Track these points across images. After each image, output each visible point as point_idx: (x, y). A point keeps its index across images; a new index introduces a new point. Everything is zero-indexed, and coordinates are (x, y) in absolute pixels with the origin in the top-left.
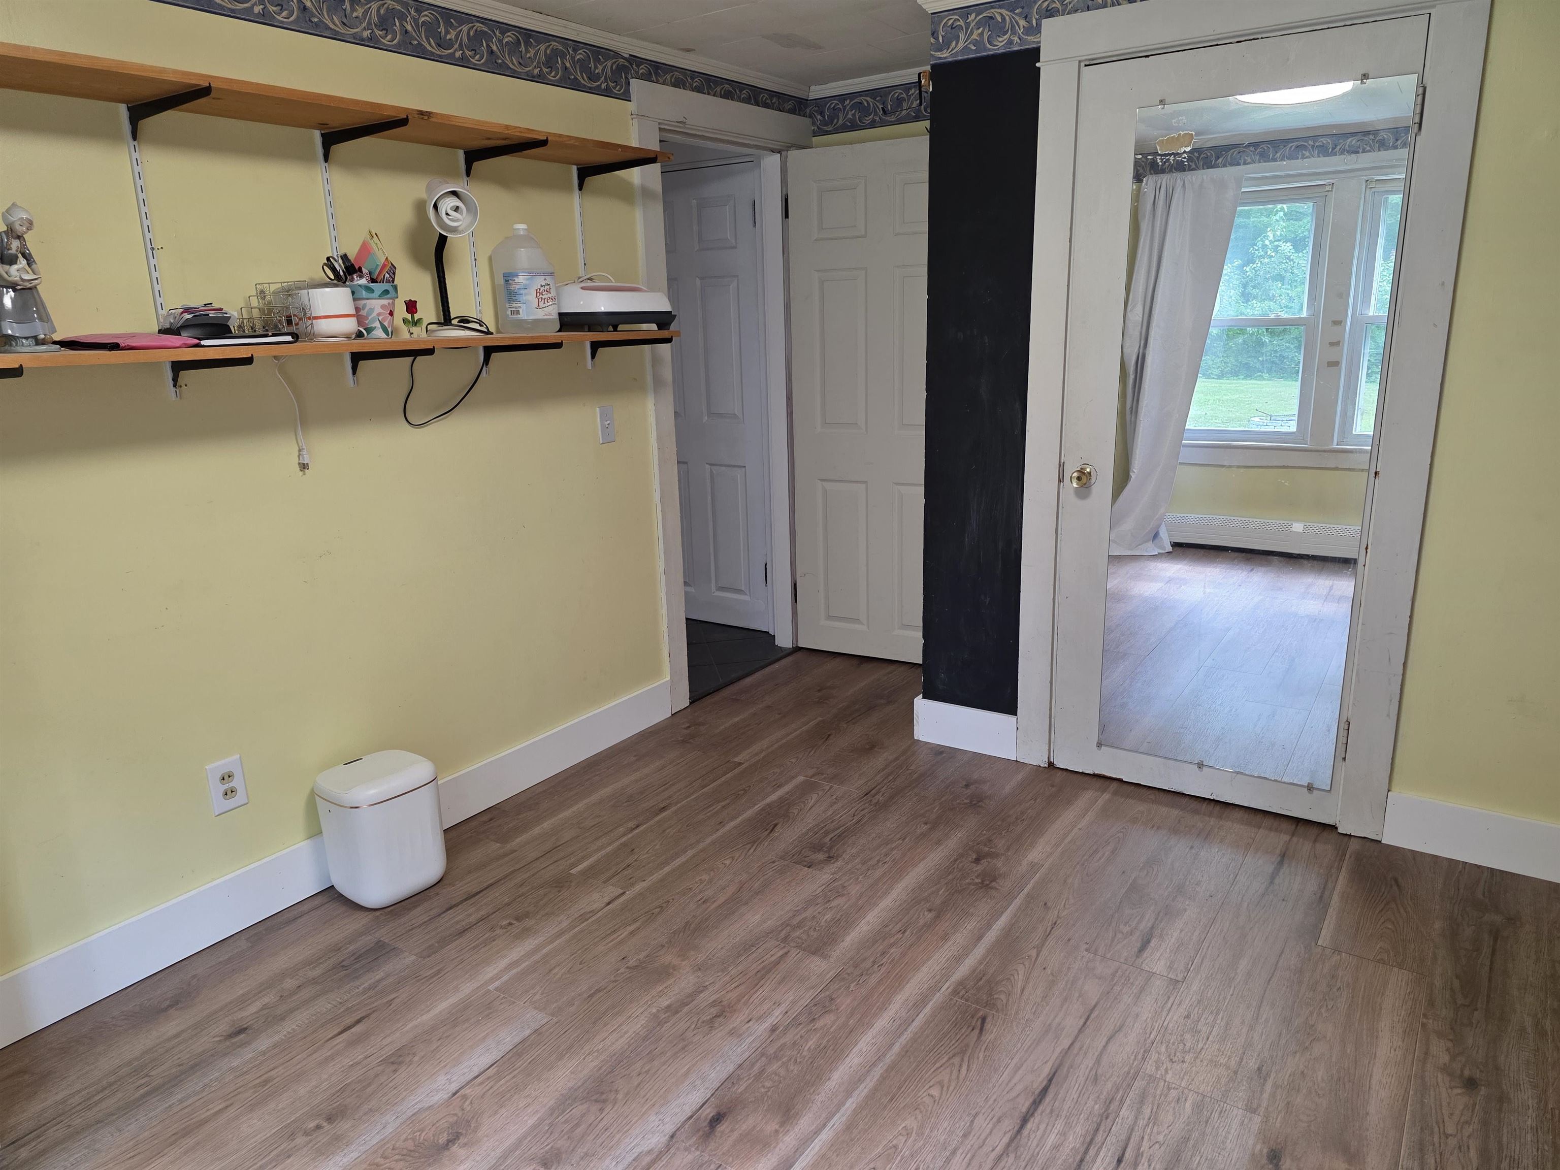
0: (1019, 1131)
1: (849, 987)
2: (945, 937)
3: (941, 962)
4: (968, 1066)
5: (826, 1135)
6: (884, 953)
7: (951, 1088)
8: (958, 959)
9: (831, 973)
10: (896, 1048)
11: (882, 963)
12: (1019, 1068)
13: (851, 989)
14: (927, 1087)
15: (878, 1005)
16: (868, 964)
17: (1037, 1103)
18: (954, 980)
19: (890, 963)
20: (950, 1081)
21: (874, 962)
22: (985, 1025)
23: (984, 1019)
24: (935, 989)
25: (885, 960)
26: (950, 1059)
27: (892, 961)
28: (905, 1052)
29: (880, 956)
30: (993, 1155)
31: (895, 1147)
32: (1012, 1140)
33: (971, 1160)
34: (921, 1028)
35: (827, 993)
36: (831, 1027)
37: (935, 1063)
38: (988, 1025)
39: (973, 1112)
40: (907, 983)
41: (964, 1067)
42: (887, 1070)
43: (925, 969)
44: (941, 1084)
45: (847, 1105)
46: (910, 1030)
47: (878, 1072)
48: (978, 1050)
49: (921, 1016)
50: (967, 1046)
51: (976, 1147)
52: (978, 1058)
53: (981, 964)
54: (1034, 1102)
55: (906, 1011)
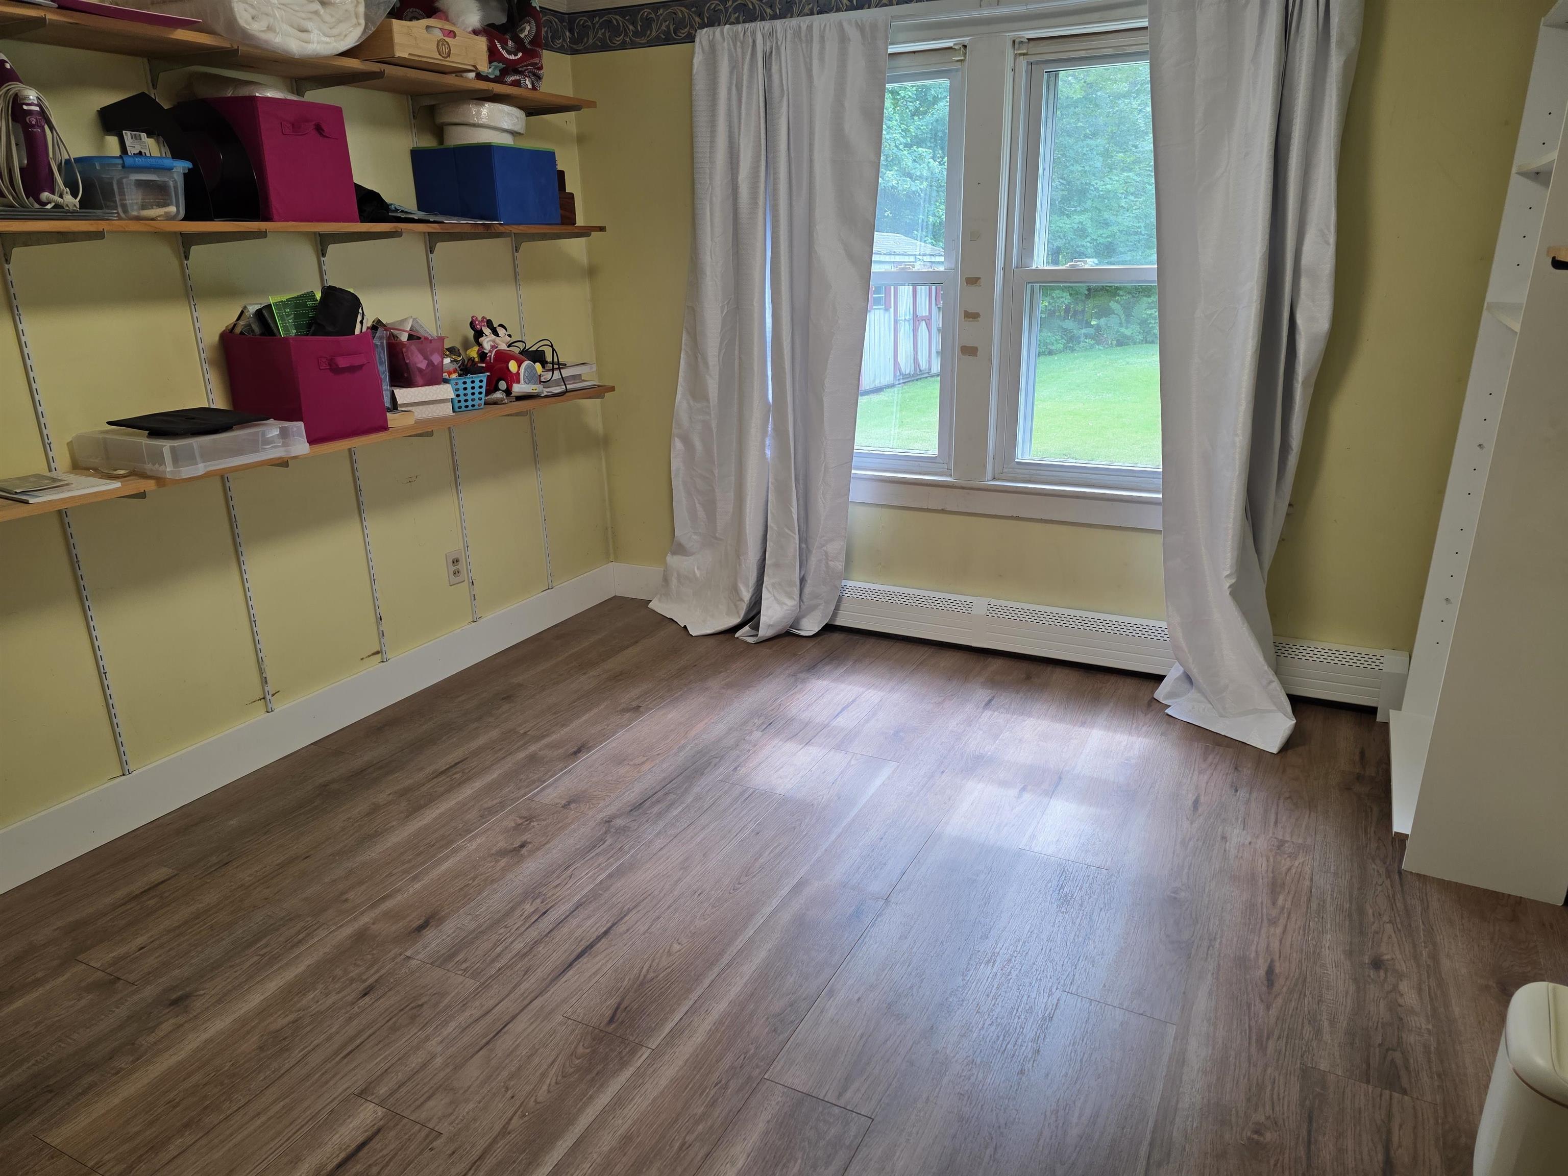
0: (613, 925)
1: (757, 1048)
2: (627, 1139)
3: (640, 1097)
4: (641, 972)
5: (768, 910)
6: (713, 1104)
7: (661, 951)
8: (618, 1102)
9: (779, 1068)
10: (707, 982)
11: (717, 1087)
12: (594, 974)
13: (754, 1045)
14: (682, 951)
15: (724, 1028)
16: (733, 1085)
17: (591, 946)
18: (631, 1069)
19: (706, 1088)
20: (661, 957)
21: (726, 1087)
22: (611, 1015)
23: (611, 1020)
24: (657, 1054)
25: (712, 1093)
26: (657, 977)
27: (703, 1092)
28: (698, 979)
29: (718, 1099)
30: (639, 908)
31: (713, 907)
32: (622, 918)
33: (658, 903)
34: (679, 1005)
35: (781, 1037)
36: (772, 998)
37: (672, 971)
38: (609, 1013)
39: (647, 935)
40: (687, 1060)
41: (644, 970)
42: (718, 961)
43: (664, 1082)
44: (669, 954)
45: (752, 932)
46: (691, 1003)
47: (725, 960)
48: (627, 987)
49: (677, 1019)
50: (636, 992)
51: (652, 912)
52: (630, 979)
53: (591, 1097)
54: (592, 947)
55: (693, 1023)
